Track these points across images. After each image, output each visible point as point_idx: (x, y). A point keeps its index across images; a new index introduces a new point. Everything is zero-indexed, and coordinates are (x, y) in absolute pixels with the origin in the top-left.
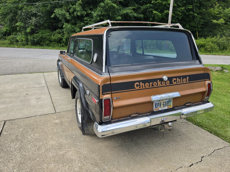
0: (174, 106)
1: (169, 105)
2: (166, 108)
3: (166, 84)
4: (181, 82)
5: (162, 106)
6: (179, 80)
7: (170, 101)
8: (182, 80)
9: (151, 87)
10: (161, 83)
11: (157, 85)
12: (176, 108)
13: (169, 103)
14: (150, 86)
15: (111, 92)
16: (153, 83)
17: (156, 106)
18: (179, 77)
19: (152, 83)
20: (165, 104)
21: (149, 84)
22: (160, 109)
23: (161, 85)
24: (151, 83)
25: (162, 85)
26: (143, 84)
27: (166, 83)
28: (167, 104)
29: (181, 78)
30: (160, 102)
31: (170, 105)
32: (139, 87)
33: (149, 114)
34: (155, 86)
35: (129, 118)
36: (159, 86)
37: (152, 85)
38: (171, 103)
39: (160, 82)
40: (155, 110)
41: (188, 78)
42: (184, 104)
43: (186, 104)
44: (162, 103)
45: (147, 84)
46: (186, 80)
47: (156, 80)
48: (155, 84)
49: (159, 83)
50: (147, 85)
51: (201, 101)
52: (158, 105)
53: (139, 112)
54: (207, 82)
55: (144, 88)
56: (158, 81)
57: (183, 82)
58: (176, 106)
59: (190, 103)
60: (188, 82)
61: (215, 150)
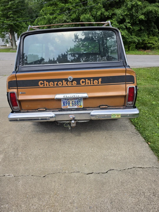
0: (86, 107)
1: (79, 105)
2: (76, 107)
3: (72, 84)
4: (91, 84)
5: (71, 105)
6: (89, 81)
7: (80, 101)
8: (92, 81)
9: (55, 85)
10: (67, 83)
11: (63, 85)
12: (88, 109)
13: (79, 103)
14: (54, 85)
15: (17, 88)
16: (58, 83)
17: (64, 104)
18: (89, 79)
19: (57, 83)
20: (74, 103)
21: (54, 83)
22: (69, 107)
23: (66, 85)
24: (56, 83)
25: (68, 85)
26: (47, 83)
27: (72, 83)
28: (76, 103)
29: (92, 79)
30: (68, 101)
31: (80, 105)
32: (43, 85)
33: (57, 110)
34: (60, 85)
35: (37, 111)
36: (64, 85)
37: (57, 84)
38: (82, 103)
40: (63, 107)
41: (100, 80)
42: (98, 106)
43: (100, 106)
44: (71, 102)
45: (51, 83)
46: (98, 82)
47: (61, 80)
48: (60, 84)
49: (64, 83)
51: (124, 106)
52: (66, 104)
53: (47, 107)
54: (129, 86)
55: (48, 86)
56: (64, 81)
57: (93, 83)
59: (107, 106)
60: (100, 84)
61: (134, 167)
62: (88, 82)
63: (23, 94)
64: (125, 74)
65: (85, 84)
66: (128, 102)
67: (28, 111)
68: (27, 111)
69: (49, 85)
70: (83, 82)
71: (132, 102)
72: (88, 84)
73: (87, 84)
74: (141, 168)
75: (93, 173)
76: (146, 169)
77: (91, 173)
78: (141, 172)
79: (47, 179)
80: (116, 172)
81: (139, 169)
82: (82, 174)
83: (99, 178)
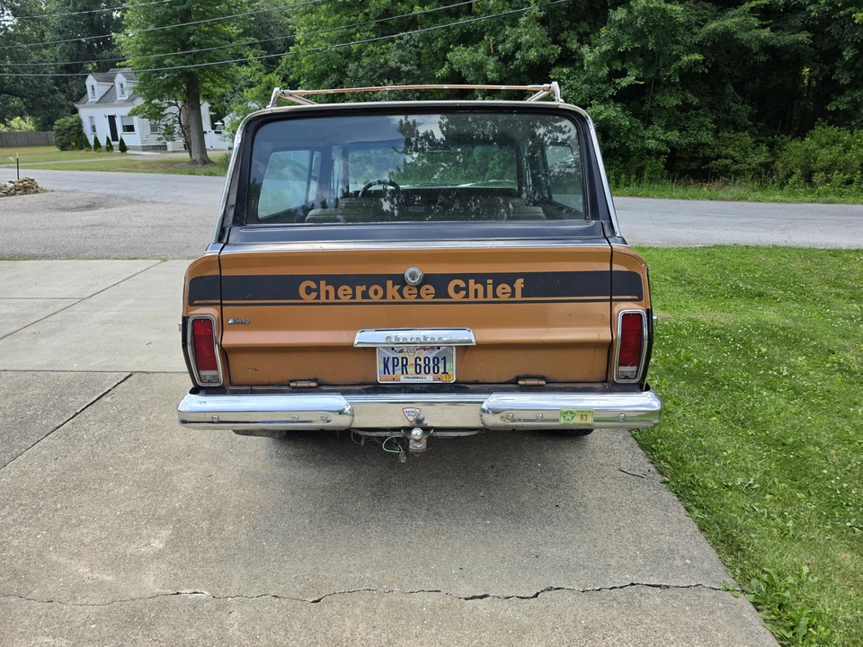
0: (466, 379)
1: (442, 370)
2: (429, 379)
3: (419, 296)
4: (485, 296)
5: (411, 370)
6: (480, 287)
7: (444, 358)
8: (490, 288)
9: (359, 299)
10: (400, 291)
11: (385, 296)
12: (471, 387)
13: (441, 365)
14: (354, 297)
15: (219, 301)
16: (368, 289)
17: (386, 366)
18: (481, 278)
19: (364, 288)
20: (423, 365)
21: (354, 291)
22: (403, 380)
23: (398, 299)
24: (360, 289)
25: (403, 297)
26: (331, 289)
27: (419, 291)
28: (431, 365)
29: (490, 281)
30: (402, 355)
31: (445, 373)
32: (314, 295)
33: (358, 388)
34: (376, 299)
35: (285, 388)
36: (389, 299)
37: (365, 295)
38: (452, 367)
39: (397, 287)
40: (381, 378)
41: (519, 284)
42: (512, 377)
43: (518, 378)
44: (411, 361)
45: (345, 290)
46: (513, 290)
47: (381, 280)
48: (376, 292)
49: (392, 290)
50: (345, 292)
51: (606, 381)
52: (394, 366)
53: (323, 377)
54: (622, 308)
55: (332, 299)
56: (389, 283)
57: (495, 295)
58: (470, 380)
59: (542, 378)
60: (518, 297)
61: (632, 584)
62: (476, 290)
63: (240, 325)
64: (609, 265)
65: (467, 296)
66: (622, 369)
67: (254, 388)
68: (248, 388)
69: (337, 297)
70: (457, 289)
71: (634, 368)
72: (476, 296)
73: (472, 298)
74: (660, 586)
75: (486, 596)
76: (676, 592)
77: (481, 597)
78: (658, 600)
79: (327, 610)
80: (571, 598)
81: (650, 590)
82: (449, 599)
83: (509, 613)
